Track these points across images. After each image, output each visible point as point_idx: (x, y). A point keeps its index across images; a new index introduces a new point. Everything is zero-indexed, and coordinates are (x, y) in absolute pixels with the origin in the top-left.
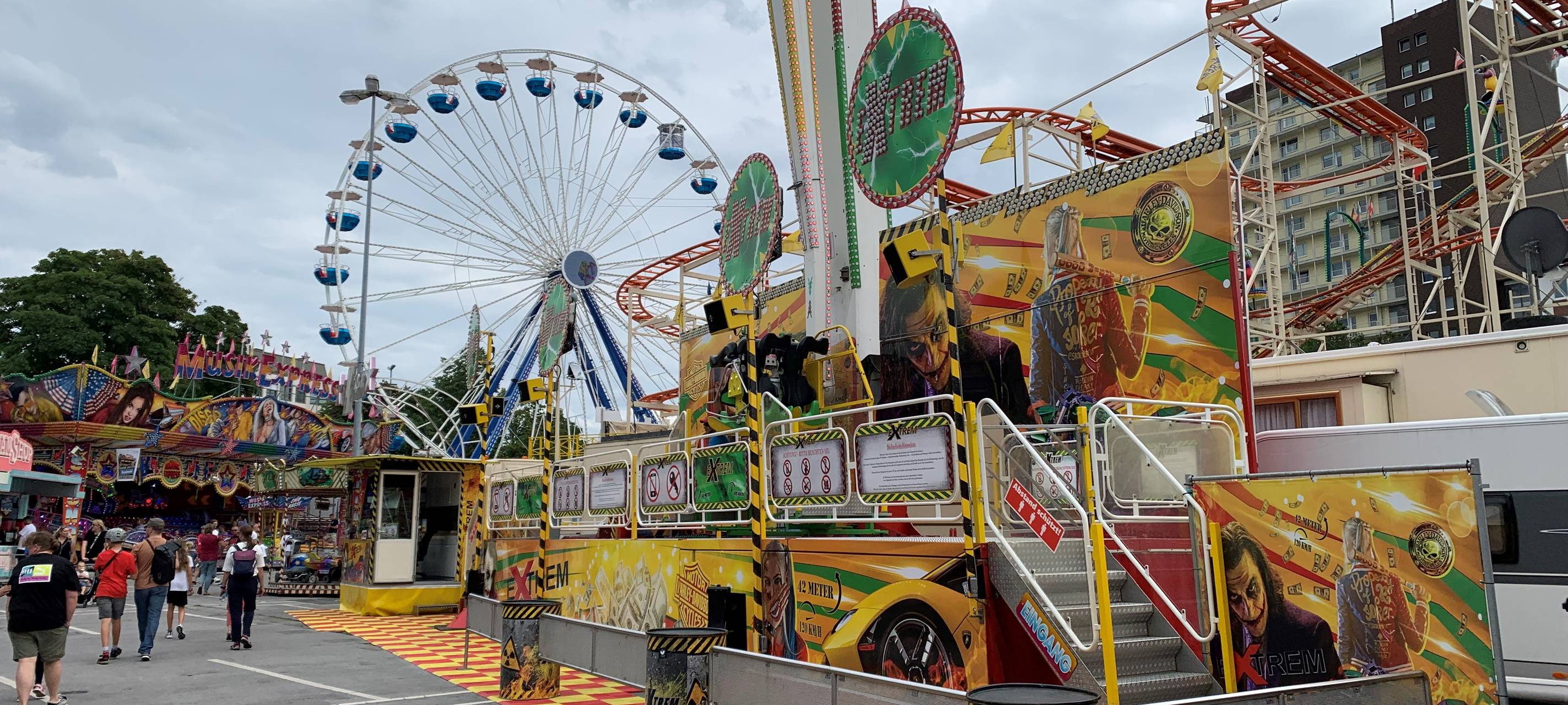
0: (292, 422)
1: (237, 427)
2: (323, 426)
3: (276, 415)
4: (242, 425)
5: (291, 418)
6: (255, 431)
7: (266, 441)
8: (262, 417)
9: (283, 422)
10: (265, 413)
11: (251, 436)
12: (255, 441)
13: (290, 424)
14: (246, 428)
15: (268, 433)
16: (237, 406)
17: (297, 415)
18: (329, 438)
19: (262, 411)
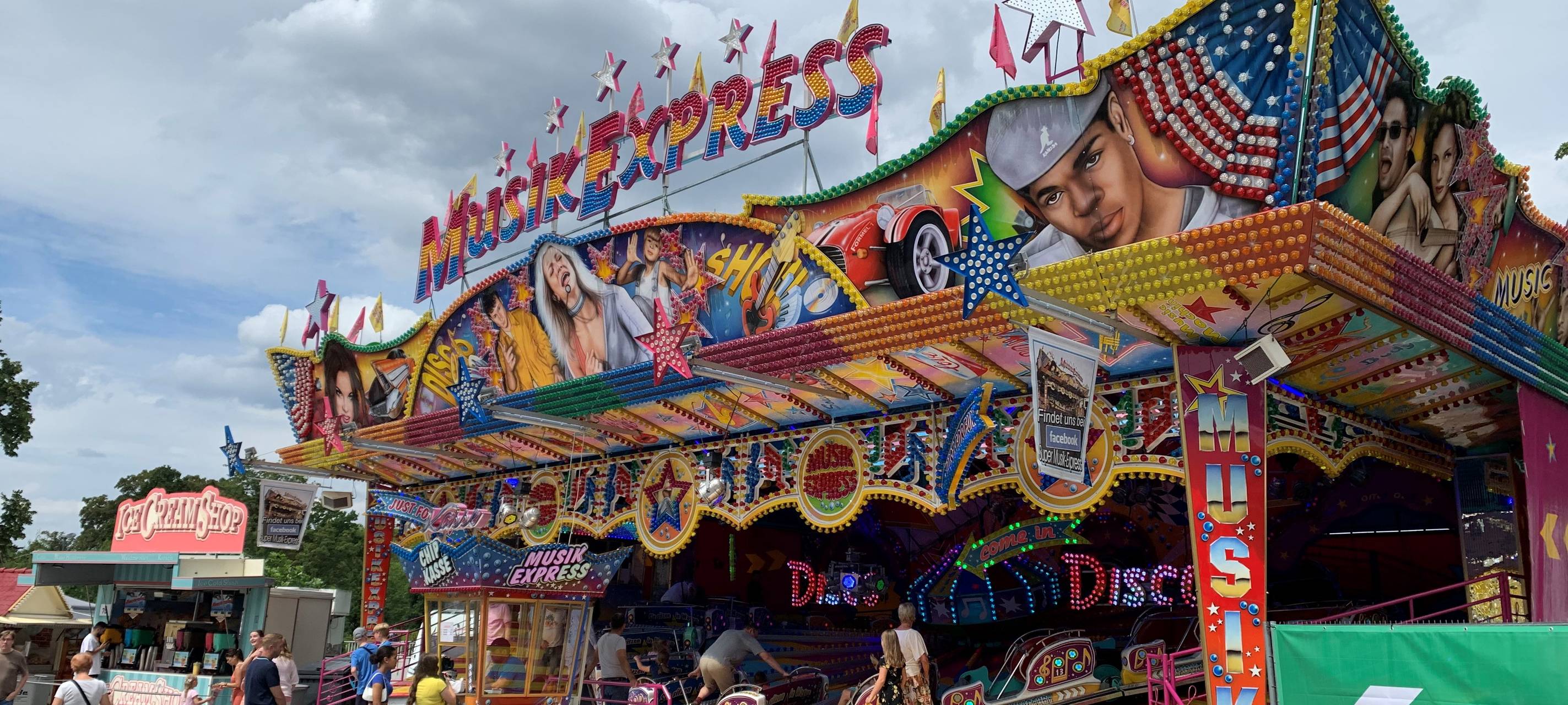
0: (648, 279)
1: (517, 358)
2: (768, 240)
3: (590, 281)
4: (526, 348)
5: (639, 270)
6: (564, 352)
7: (606, 366)
8: (558, 306)
9: (622, 292)
10: (560, 292)
11: (562, 370)
12: (575, 376)
13: (646, 286)
14: (539, 354)
15: (600, 343)
16: (488, 307)
17: (652, 251)
18: (819, 271)
19: (550, 291)
